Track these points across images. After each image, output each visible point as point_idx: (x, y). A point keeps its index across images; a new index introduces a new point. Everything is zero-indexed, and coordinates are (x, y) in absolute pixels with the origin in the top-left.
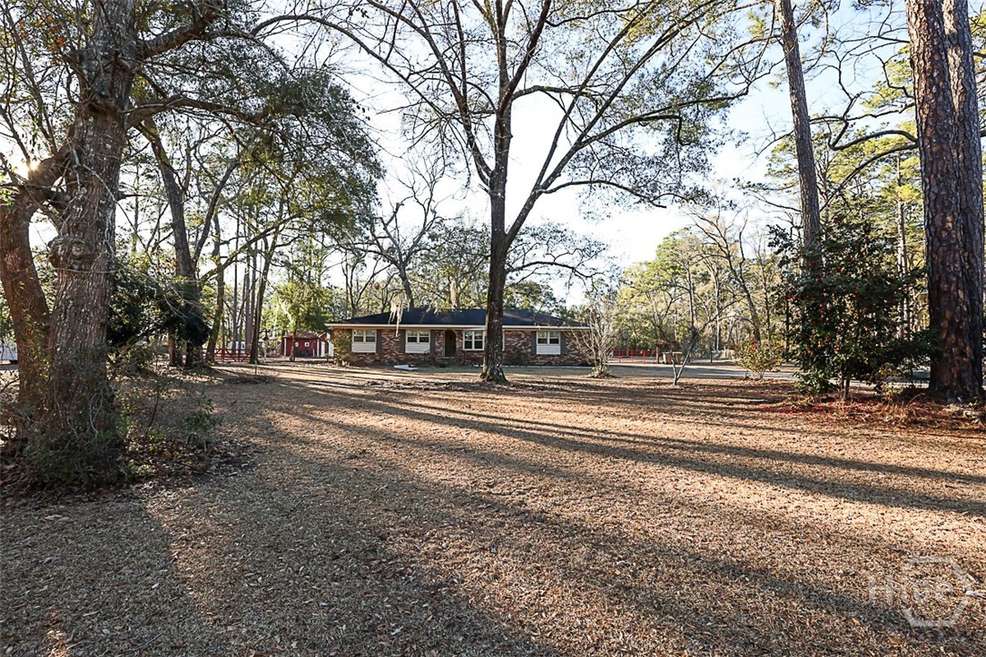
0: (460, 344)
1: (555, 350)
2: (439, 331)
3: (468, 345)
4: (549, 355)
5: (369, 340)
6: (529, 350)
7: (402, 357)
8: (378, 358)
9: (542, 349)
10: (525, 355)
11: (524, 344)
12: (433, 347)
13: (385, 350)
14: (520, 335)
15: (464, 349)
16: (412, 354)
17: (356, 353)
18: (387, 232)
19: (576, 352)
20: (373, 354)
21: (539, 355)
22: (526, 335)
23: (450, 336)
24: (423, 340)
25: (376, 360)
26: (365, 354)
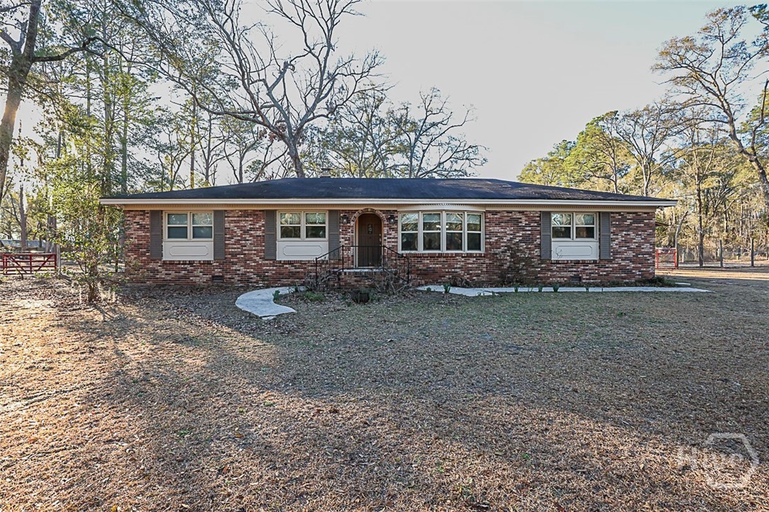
0: (392, 239)
1: (586, 250)
2: (347, 215)
3: (409, 242)
4: (577, 262)
5: (198, 233)
6: (536, 252)
7: (271, 270)
8: (217, 272)
9: (563, 250)
10: (528, 261)
11: (526, 239)
12: (334, 249)
13: (234, 255)
14: (517, 221)
15: (400, 252)
16: (290, 263)
17: (172, 263)
18: (272, 98)
19: (631, 254)
20: (209, 263)
21: (558, 262)
22: (530, 219)
23: (370, 223)
24: (315, 232)
25: (214, 277)
26: (191, 263)
